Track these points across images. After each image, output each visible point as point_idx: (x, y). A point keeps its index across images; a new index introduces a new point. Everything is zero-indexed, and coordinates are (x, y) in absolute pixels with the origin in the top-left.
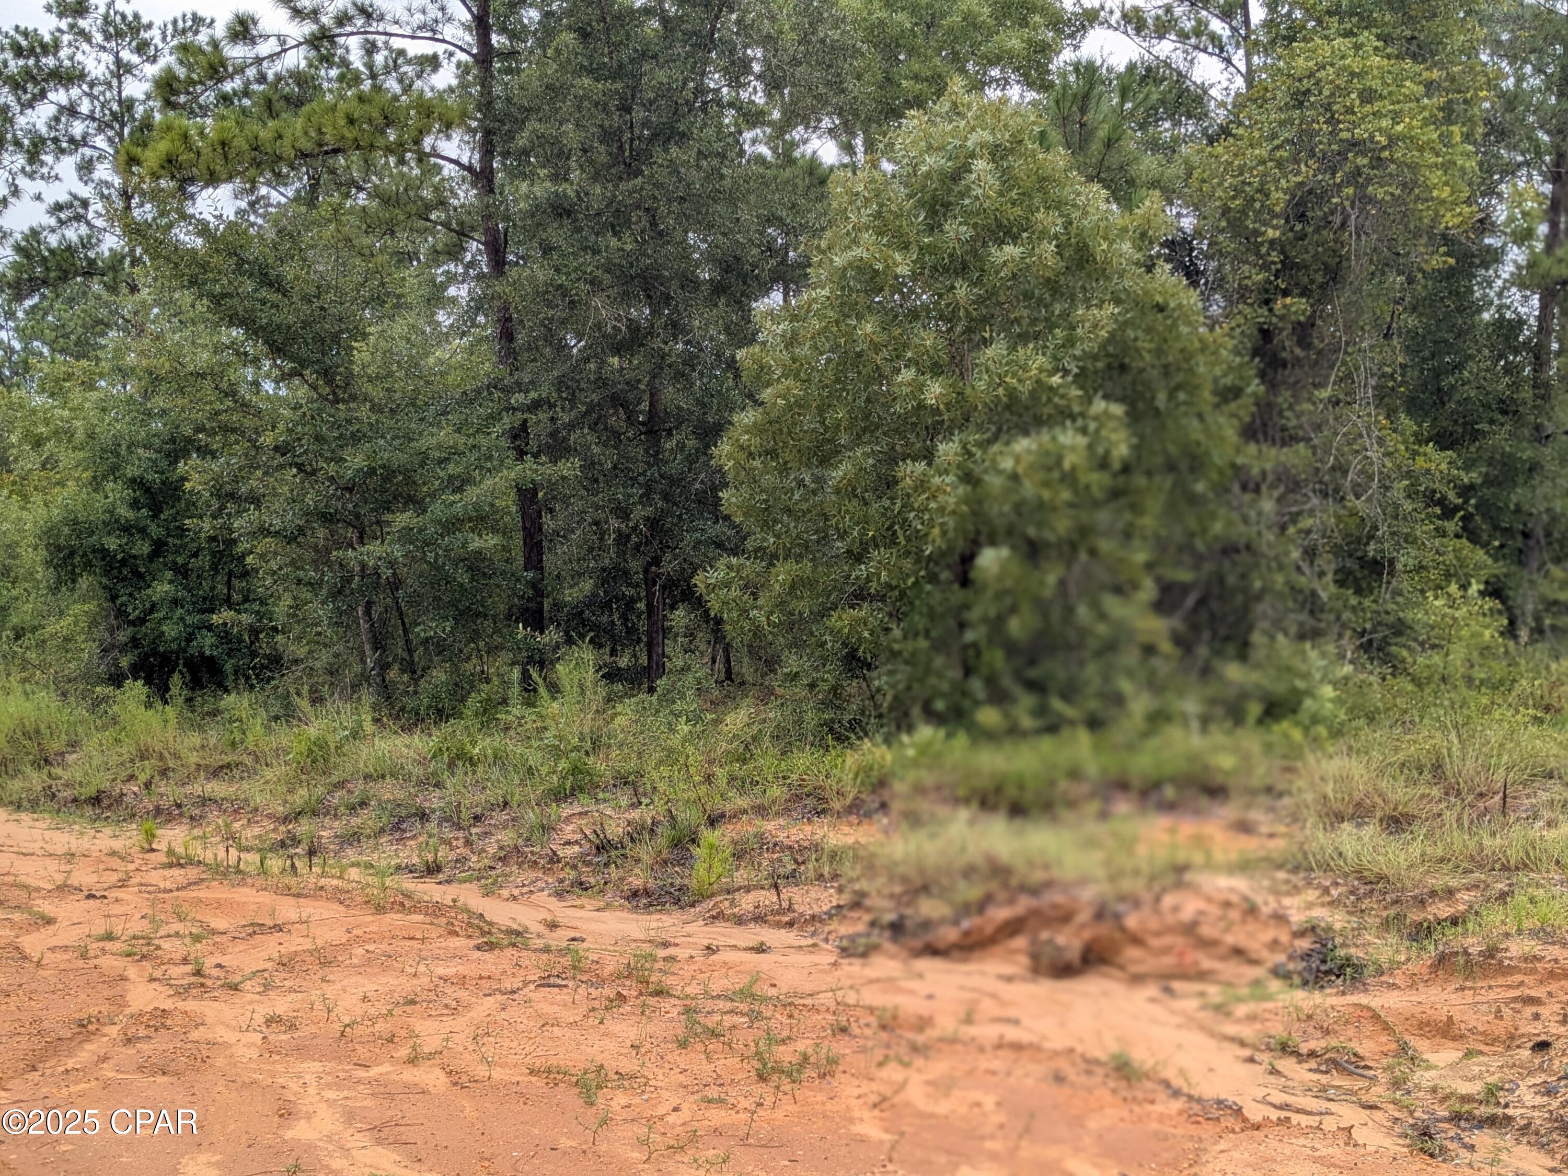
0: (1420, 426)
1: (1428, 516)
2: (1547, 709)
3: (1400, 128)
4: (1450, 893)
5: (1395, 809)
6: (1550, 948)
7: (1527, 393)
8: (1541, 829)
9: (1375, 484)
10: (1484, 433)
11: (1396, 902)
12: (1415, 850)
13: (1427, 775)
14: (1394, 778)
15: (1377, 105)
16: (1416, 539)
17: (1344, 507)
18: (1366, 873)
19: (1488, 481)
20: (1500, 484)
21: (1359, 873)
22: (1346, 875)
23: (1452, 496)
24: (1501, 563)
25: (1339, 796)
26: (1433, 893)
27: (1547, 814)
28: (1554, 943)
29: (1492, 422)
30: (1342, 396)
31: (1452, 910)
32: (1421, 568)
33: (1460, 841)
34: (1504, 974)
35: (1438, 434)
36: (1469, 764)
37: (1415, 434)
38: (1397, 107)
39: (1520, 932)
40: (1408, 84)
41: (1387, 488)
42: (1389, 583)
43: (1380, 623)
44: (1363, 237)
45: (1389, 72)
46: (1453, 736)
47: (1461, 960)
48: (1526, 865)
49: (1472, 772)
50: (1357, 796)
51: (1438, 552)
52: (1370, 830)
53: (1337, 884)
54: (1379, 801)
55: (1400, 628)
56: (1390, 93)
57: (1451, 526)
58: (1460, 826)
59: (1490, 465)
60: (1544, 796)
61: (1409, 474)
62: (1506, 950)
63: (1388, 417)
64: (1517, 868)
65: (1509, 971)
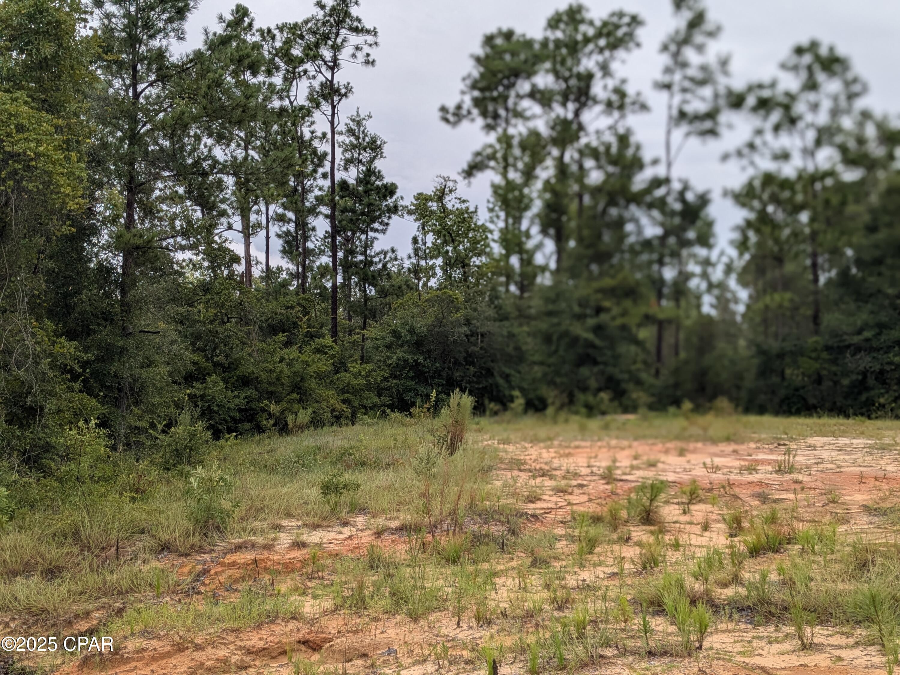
0: (57, 325)
1: (63, 380)
2: (137, 491)
3: (41, 149)
4: (87, 614)
5: (50, 564)
6: (151, 642)
7: (117, 309)
8: (140, 565)
9: (30, 361)
10: (94, 331)
11: (53, 625)
12: (64, 589)
13: (70, 540)
14: (49, 544)
15: (26, 135)
16: (56, 394)
17: (11, 375)
18: (33, 609)
19: (99, 359)
20: (104, 361)
21: (29, 610)
22: (20, 613)
23: (77, 368)
24: (106, 407)
25: (14, 559)
26: (77, 616)
27: (142, 556)
28: (153, 638)
29: (99, 325)
30: (8, 308)
31: (89, 625)
32: (59, 411)
33: (92, 579)
34: (125, 664)
35: (67, 331)
36: (96, 530)
37: (54, 331)
38: (39, 137)
39: (132, 634)
40: (45, 124)
41: (38, 363)
42: (40, 420)
43: (35, 446)
44: (20, 213)
45: (33, 117)
46: (85, 514)
47: (98, 658)
48: (132, 589)
49: (97, 535)
50: (26, 558)
51: (70, 402)
52: (35, 580)
53: (14, 619)
54: (40, 560)
55: (48, 448)
56: (34, 129)
57: (77, 386)
58: (92, 570)
59: (98, 350)
60: (140, 545)
61: (51, 355)
62: (125, 648)
63: (37, 320)
64: (127, 592)
65: (128, 660)
